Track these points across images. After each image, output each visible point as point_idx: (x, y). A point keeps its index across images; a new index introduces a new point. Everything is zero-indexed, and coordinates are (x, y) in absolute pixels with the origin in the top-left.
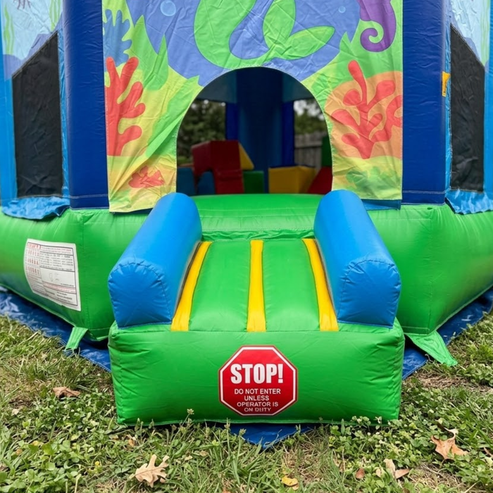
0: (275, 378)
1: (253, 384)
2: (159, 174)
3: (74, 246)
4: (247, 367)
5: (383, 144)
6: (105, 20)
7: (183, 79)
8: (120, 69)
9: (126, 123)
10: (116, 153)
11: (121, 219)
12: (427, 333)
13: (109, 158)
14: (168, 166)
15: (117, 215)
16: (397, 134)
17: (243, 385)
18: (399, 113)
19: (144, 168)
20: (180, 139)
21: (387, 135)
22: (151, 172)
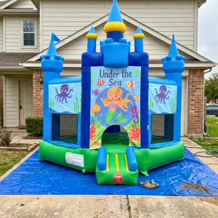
0: (120, 178)
1: (117, 178)
2: (98, 143)
3: (83, 155)
4: (117, 176)
5: (137, 138)
6: (91, 117)
7: (103, 127)
8: (93, 125)
9: (93, 134)
10: (91, 139)
11: (91, 151)
12: (145, 171)
13: (90, 140)
14: (100, 141)
15: (91, 150)
16: (140, 137)
17: (116, 178)
18: (140, 133)
19: (96, 142)
20: (102, 136)
21: (138, 137)
22: (97, 142)
